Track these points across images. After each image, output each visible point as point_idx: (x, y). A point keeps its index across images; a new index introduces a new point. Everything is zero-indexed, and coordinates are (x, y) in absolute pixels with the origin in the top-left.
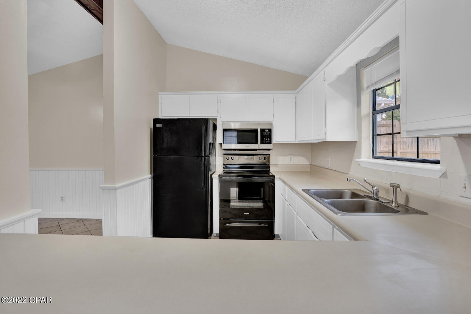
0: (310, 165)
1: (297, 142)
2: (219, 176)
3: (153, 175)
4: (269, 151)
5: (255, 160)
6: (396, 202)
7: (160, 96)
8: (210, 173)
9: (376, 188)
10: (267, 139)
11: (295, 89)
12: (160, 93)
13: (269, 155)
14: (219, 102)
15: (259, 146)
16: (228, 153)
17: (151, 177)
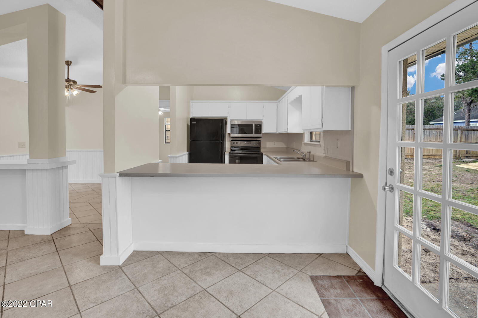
0: (287, 148)
1: (277, 133)
2: (229, 153)
3: (189, 152)
4: (260, 139)
5: (252, 144)
6: (309, 159)
7: (191, 103)
8: (224, 152)
9: (304, 154)
10: (259, 130)
11: (277, 100)
12: (191, 101)
13: (260, 141)
14: (229, 107)
15: (253, 135)
16: (234, 140)
17: (188, 153)
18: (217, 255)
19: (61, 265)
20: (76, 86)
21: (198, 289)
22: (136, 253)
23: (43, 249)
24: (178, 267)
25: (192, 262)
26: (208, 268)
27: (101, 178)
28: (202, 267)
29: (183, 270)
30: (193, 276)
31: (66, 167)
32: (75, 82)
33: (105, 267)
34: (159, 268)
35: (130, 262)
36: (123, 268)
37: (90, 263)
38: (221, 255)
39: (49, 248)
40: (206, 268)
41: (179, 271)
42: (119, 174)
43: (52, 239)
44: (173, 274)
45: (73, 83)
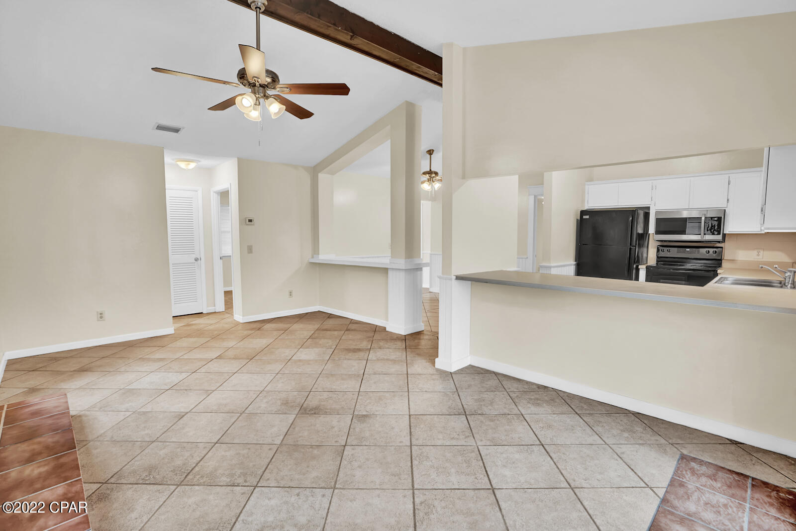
2: (647, 266)
3: (577, 262)
4: (721, 244)
7: (587, 186)
9: (788, 274)
12: (587, 183)
13: (722, 248)
14: (654, 188)
15: (702, 237)
16: (664, 245)
17: (575, 263)
18: (559, 392)
19: (405, 359)
20: (438, 178)
21: (516, 411)
22: (471, 367)
23: (396, 344)
24: (507, 389)
25: (525, 390)
26: (540, 400)
27: (438, 279)
28: (533, 397)
29: (510, 394)
30: (517, 401)
31: (421, 269)
32: (436, 173)
33: (438, 370)
34: (487, 384)
35: (462, 372)
36: (453, 375)
37: (428, 364)
38: (566, 395)
39: (400, 344)
40: (537, 399)
41: (505, 393)
42: (455, 277)
43: (404, 338)
44: (498, 393)
45: (434, 175)
